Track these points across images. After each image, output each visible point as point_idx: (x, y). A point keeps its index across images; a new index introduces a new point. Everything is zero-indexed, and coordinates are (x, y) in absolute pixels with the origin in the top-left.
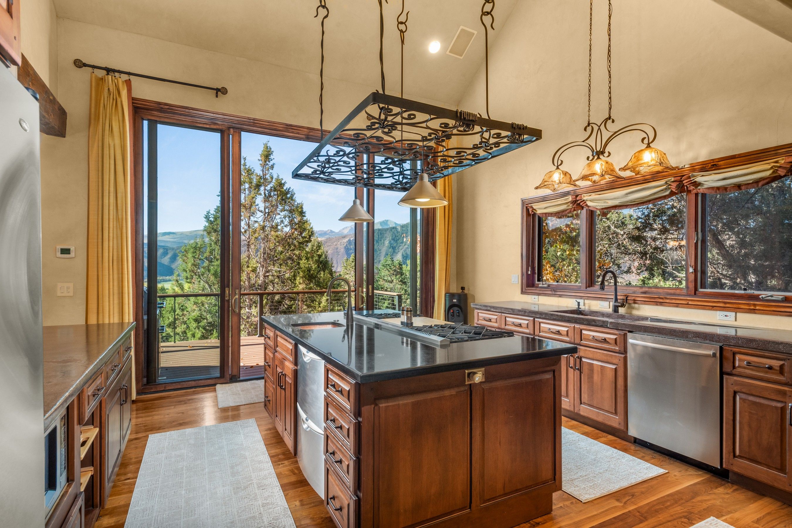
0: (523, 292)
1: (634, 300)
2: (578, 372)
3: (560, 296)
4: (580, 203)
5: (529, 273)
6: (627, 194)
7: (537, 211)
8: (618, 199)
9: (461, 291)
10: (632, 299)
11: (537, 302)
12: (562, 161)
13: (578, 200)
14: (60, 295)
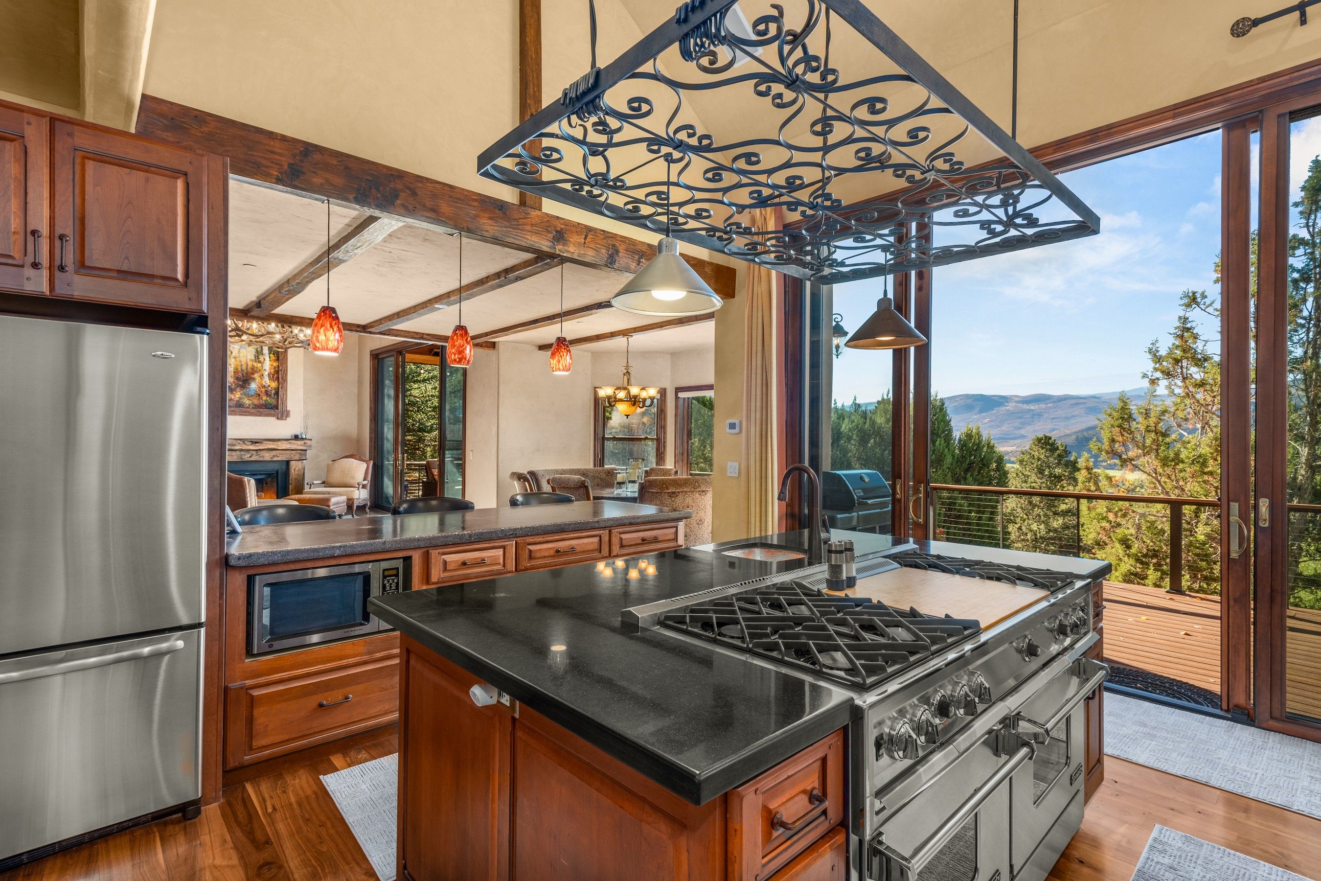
14: (729, 475)
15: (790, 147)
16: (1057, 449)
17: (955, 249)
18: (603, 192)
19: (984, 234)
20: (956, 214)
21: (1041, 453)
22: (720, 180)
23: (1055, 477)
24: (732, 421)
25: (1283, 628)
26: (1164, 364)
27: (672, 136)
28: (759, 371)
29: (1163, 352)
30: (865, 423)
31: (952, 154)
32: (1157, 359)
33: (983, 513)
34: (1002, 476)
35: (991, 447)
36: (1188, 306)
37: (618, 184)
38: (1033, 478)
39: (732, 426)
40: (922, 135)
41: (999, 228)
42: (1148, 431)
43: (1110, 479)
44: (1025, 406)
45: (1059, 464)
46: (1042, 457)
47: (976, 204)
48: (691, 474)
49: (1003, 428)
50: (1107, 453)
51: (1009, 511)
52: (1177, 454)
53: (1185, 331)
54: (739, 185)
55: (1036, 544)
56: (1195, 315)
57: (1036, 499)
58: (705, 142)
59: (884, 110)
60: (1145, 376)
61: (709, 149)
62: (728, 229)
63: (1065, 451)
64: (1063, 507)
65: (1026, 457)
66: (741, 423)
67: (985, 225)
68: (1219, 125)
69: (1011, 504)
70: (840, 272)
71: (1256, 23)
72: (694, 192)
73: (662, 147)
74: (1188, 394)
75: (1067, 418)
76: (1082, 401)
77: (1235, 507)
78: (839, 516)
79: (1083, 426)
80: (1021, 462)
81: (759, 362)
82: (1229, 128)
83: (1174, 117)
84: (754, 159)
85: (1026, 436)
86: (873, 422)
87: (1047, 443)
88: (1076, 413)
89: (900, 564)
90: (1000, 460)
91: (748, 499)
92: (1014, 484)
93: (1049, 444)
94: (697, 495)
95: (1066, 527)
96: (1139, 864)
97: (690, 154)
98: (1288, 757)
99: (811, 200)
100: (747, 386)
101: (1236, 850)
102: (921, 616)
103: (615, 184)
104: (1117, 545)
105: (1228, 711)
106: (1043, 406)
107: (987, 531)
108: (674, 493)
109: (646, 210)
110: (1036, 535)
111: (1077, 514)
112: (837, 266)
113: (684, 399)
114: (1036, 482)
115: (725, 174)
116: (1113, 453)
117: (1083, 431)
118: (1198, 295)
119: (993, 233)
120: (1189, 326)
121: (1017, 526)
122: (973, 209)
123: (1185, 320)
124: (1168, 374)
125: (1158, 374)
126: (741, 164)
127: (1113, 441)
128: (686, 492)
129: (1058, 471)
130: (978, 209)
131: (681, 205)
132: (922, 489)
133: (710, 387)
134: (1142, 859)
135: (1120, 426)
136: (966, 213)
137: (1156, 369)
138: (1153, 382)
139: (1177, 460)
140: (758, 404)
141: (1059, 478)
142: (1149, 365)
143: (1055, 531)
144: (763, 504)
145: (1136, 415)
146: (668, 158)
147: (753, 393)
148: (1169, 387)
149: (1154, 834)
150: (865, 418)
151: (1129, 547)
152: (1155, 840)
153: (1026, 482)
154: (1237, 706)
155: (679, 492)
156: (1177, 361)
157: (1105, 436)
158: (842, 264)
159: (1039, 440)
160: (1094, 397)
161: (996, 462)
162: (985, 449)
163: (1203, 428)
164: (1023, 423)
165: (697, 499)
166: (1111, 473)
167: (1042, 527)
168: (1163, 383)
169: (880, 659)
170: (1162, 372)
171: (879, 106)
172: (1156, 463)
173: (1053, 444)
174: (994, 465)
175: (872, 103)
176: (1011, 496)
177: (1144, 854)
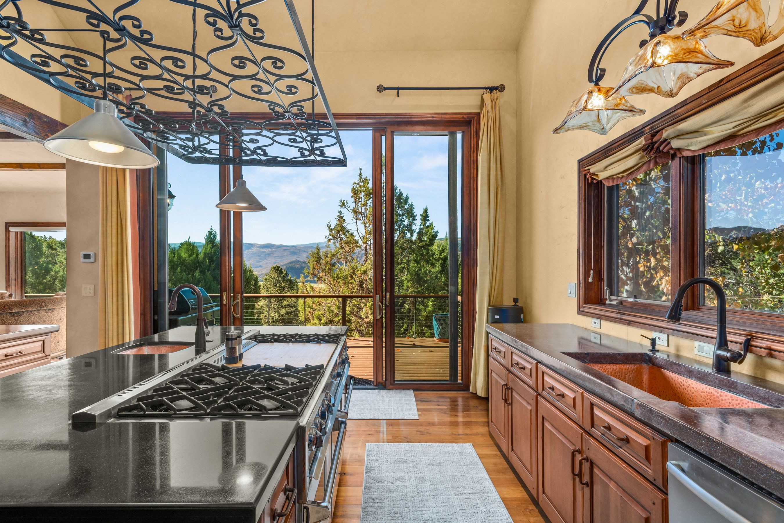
0: (580, 312)
1: (769, 349)
2: (587, 490)
3: (629, 323)
4: (658, 148)
5: (590, 280)
6: (746, 101)
7: (598, 176)
8: (727, 118)
9: (514, 303)
10: (764, 345)
11: (598, 330)
12: (603, 71)
13: (656, 142)
14: (84, 294)
15: (211, 66)
16: (283, 273)
17: (279, 159)
18: (13, 36)
19: (298, 154)
20: (290, 140)
21: (275, 275)
22: (146, 68)
23: (282, 287)
24: (87, 253)
25: (394, 347)
26: (333, 232)
27: (118, 21)
28: (114, 216)
29: (333, 227)
30: (174, 257)
31: (303, 107)
32: (331, 230)
33: (248, 309)
34: (257, 289)
35: (251, 272)
36: (342, 206)
37: (36, 36)
38: (272, 288)
39: (87, 257)
40: (294, 90)
41: (306, 153)
42: (327, 264)
43: (312, 287)
44: (262, 250)
45: (283, 281)
46: (276, 277)
47: (302, 138)
48: (26, 296)
49: (251, 261)
50: (312, 275)
51: (260, 307)
52: (338, 275)
53: (341, 219)
54: (159, 77)
55: (275, 323)
56: (344, 210)
57: (273, 300)
58: (146, 36)
59: (282, 68)
60: (326, 237)
61: (147, 42)
62: (133, 106)
63: (286, 274)
64: (285, 303)
65: (268, 277)
66: (95, 255)
67: (301, 150)
68: (371, 128)
69: (261, 303)
70: (205, 157)
71: (385, 89)
72: (114, 68)
73: (101, 24)
74: (341, 247)
75: (282, 257)
76: (289, 248)
77: (378, 296)
78: (179, 318)
79: (289, 261)
80: (266, 280)
81: (114, 209)
82: (375, 131)
83: (357, 119)
84: (180, 64)
85: (262, 266)
86: (180, 257)
87: (278, 270)
88: (286, 254)
89: (257, 342)
90: (256, 280)
91: (105, 312)
92: (263, 292)
93: (279, 270)
94: (44, 313)
95: (287, 313)
96: (365, 464)
97: (127, 39)
98: (398, 398)
99: (209, 106)
100: (103, 227)
101: (393, 442)
102: (295, 368)
103: (33, 35)
104: (316, 319)
105: (376, 386)
106: (270, 250)
107: (250, 319)
108: (18, 313)
109: (54, 67)
110: (273, 318)
111: (296, 306)
112: (206, 153)
113: (17, 233)
114: (273, 291)
115: (150, 65)
116: (314, 275)
117: (289, 263)
118: (345, 202)
119: (303, 155)
120: (342, 215)
121: (264, 315)
122: (299, 140)
123: (341, 213)
124: (335, 237)
125: (331, 237)
126: (168, 64)
127: (314, 268)
128: (31, 311)
129: (283, 284)
130: (302, 140)
131: (95, 75)
132: (239, 297)
133: (61, 225)
134: (366, 461)
135: (317, 261)
136: (295, 141)
137: (330, 235)
138: (329, 240)
139: (338, 278)
140: (114, 241)
141: (283, 288)
142: (328, 233)
143: (282, 315)
144: (120, 315)
145: (322, 256)
146: (104, 34)
147: (109, 232)
148: (334, 243)
149: (367, 449)
150: (174, 254)
151: (320, 320)
152: (368, 450)
153: (268, 291)
154: (379, 383)
155: (23, 312)
156: (338, 232)
157: (311, 266)
158: (209, 152)
159: (274, 268)
160: (293, 246)
161: (254, 280)
162: (248, 273)
163: (346, 263)
164: (261, 259)
165: (44, 316)
166: (312, 285)
167: (276, 314)
168: (332, 241)
169: (295, 396)
170: (333, 236)
171: (279, 64)
172: (331, 279)
173: (281, 270)
174: (253, 282)
175: (275, 61)
176: (261, 298)
177: (366, 459)
